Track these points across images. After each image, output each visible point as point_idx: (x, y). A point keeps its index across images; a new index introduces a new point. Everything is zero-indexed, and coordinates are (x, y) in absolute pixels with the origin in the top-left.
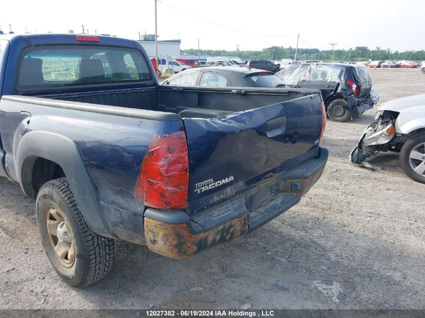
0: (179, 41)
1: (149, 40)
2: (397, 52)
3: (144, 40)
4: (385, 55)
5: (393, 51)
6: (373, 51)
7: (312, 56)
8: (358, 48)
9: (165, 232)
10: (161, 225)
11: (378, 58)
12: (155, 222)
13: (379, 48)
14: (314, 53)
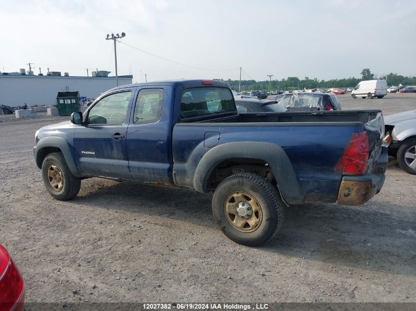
0: (131, 77)
1: (101, 76)
2: (323, 81)
3: (96, 76)
4: (313, 85)
5: (320, 80)
6: (302, 81)
7: (251, 86)
8: (291, 79)
9: (359, 187)
10: (357, 183)
11: (308, 87)
12: (352, 183)
13: (307, 78)
14: (251, 84)
